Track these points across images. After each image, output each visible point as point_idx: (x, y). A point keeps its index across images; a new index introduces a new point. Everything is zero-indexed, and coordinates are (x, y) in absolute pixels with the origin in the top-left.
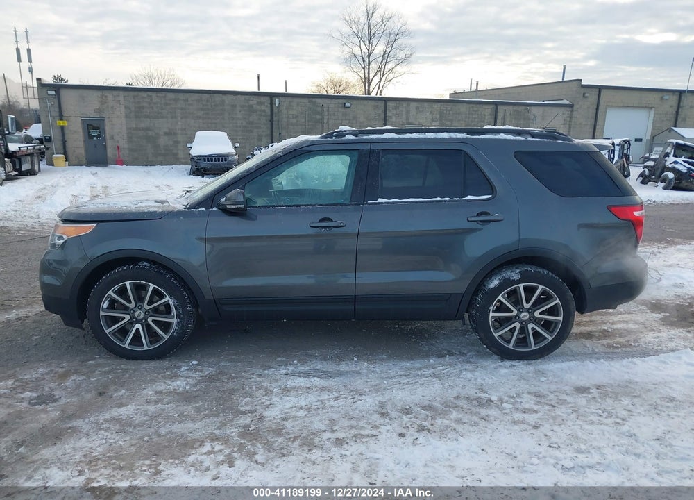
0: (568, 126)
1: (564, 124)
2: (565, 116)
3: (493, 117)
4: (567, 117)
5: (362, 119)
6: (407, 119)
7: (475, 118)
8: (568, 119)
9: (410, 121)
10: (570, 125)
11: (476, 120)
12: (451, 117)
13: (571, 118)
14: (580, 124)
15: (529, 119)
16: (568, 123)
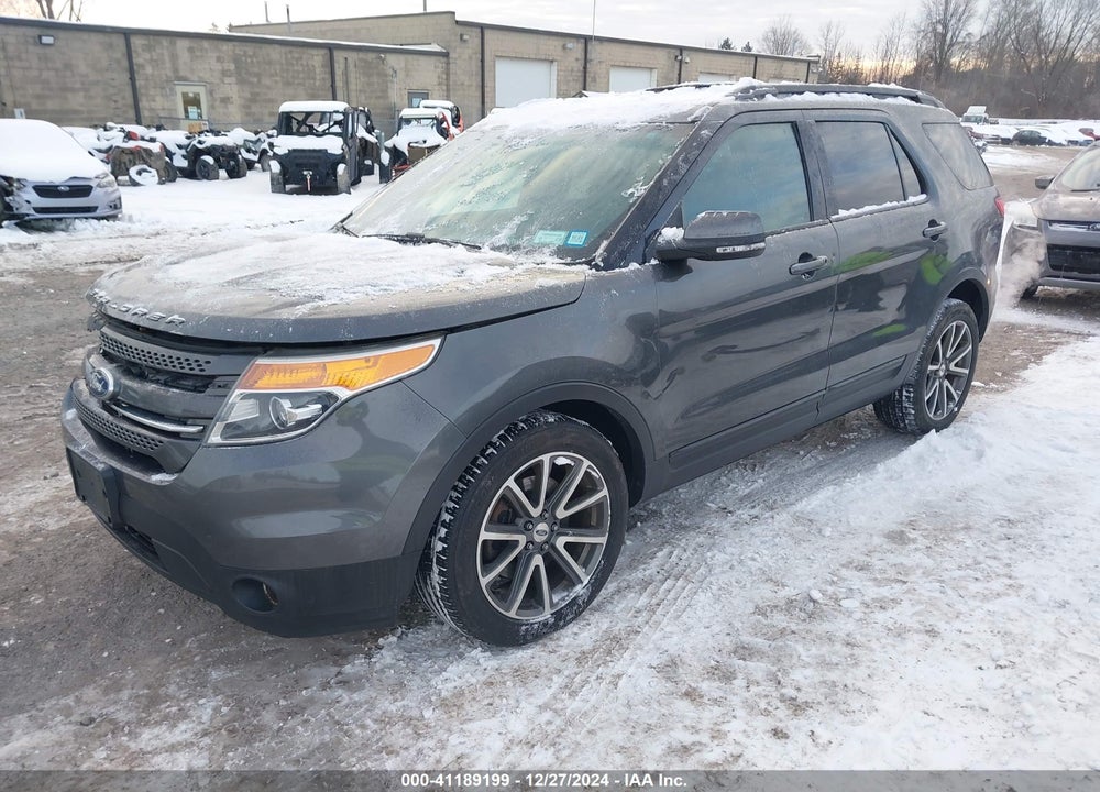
0: (444, 88)
1: (439, 84)
2: (439, 70)
3: (328, 70)
4: (443, 72)
5: (83, 69)
6: (176, 70)
7: (298, 72)
8: (444, 76)
9: (182, 73)
10: (447, 85)
11: (301, 75)
12: (256, 70)
13: (448, 74)
14: (463, 84)
15: (386, 75)
16: (445, 82)
